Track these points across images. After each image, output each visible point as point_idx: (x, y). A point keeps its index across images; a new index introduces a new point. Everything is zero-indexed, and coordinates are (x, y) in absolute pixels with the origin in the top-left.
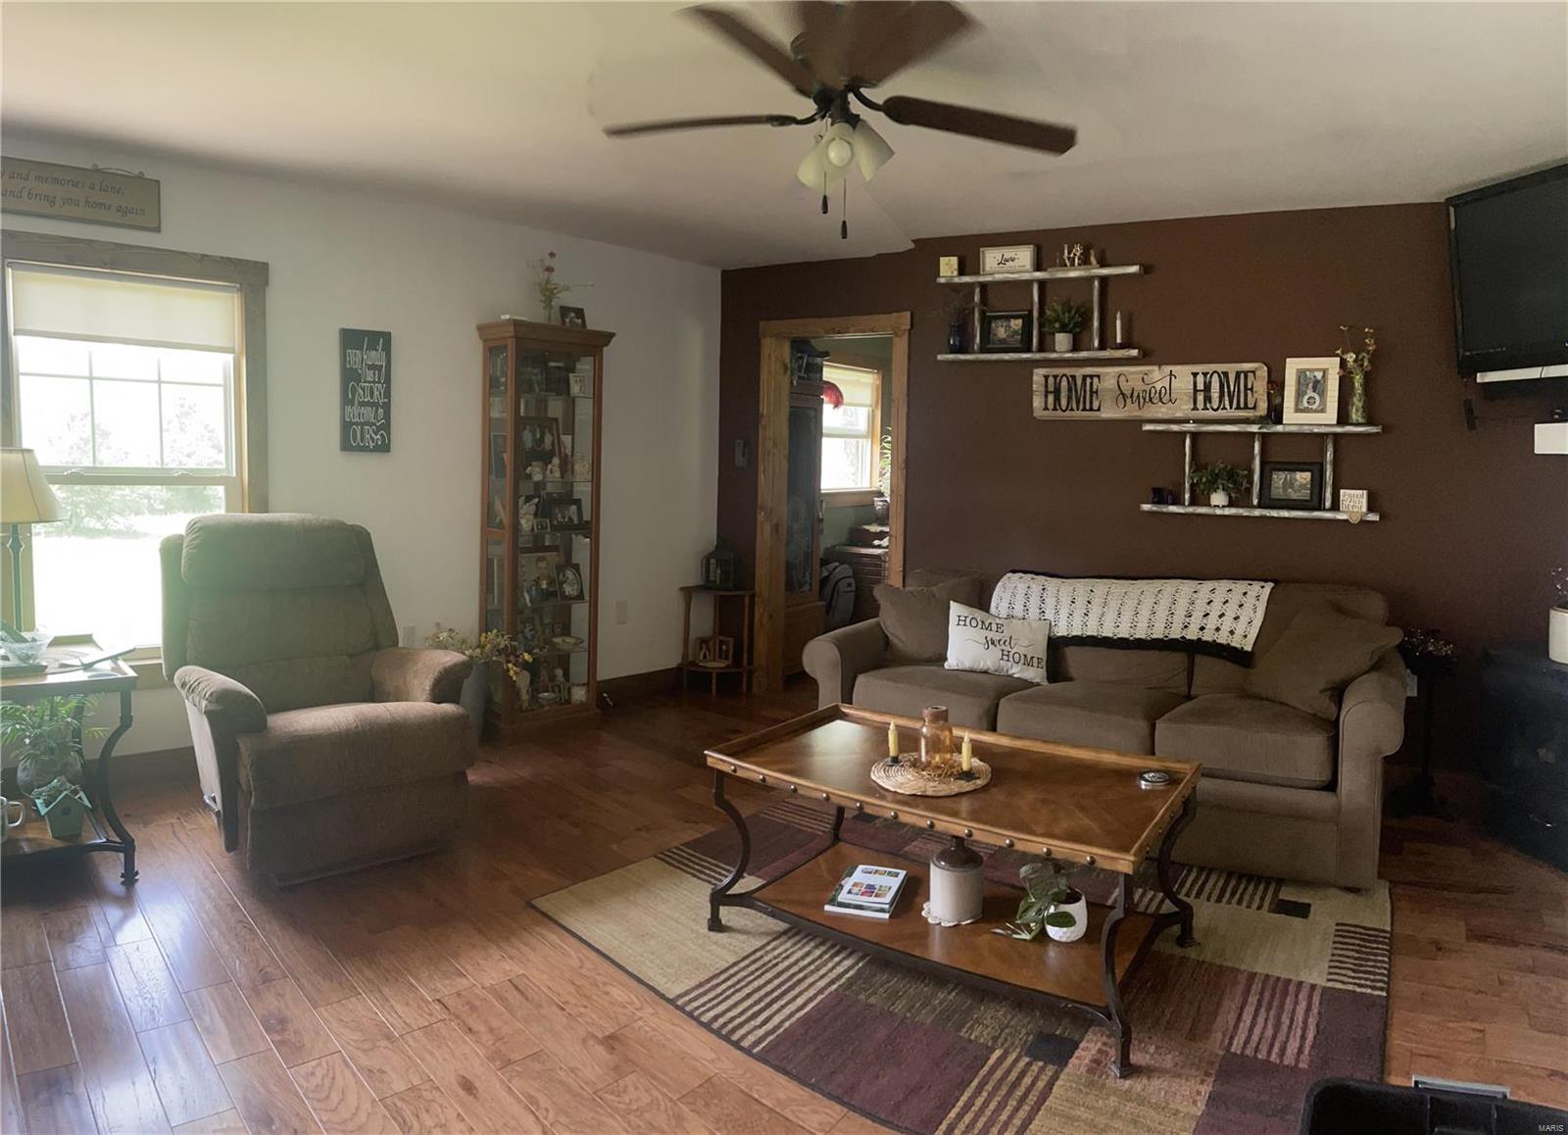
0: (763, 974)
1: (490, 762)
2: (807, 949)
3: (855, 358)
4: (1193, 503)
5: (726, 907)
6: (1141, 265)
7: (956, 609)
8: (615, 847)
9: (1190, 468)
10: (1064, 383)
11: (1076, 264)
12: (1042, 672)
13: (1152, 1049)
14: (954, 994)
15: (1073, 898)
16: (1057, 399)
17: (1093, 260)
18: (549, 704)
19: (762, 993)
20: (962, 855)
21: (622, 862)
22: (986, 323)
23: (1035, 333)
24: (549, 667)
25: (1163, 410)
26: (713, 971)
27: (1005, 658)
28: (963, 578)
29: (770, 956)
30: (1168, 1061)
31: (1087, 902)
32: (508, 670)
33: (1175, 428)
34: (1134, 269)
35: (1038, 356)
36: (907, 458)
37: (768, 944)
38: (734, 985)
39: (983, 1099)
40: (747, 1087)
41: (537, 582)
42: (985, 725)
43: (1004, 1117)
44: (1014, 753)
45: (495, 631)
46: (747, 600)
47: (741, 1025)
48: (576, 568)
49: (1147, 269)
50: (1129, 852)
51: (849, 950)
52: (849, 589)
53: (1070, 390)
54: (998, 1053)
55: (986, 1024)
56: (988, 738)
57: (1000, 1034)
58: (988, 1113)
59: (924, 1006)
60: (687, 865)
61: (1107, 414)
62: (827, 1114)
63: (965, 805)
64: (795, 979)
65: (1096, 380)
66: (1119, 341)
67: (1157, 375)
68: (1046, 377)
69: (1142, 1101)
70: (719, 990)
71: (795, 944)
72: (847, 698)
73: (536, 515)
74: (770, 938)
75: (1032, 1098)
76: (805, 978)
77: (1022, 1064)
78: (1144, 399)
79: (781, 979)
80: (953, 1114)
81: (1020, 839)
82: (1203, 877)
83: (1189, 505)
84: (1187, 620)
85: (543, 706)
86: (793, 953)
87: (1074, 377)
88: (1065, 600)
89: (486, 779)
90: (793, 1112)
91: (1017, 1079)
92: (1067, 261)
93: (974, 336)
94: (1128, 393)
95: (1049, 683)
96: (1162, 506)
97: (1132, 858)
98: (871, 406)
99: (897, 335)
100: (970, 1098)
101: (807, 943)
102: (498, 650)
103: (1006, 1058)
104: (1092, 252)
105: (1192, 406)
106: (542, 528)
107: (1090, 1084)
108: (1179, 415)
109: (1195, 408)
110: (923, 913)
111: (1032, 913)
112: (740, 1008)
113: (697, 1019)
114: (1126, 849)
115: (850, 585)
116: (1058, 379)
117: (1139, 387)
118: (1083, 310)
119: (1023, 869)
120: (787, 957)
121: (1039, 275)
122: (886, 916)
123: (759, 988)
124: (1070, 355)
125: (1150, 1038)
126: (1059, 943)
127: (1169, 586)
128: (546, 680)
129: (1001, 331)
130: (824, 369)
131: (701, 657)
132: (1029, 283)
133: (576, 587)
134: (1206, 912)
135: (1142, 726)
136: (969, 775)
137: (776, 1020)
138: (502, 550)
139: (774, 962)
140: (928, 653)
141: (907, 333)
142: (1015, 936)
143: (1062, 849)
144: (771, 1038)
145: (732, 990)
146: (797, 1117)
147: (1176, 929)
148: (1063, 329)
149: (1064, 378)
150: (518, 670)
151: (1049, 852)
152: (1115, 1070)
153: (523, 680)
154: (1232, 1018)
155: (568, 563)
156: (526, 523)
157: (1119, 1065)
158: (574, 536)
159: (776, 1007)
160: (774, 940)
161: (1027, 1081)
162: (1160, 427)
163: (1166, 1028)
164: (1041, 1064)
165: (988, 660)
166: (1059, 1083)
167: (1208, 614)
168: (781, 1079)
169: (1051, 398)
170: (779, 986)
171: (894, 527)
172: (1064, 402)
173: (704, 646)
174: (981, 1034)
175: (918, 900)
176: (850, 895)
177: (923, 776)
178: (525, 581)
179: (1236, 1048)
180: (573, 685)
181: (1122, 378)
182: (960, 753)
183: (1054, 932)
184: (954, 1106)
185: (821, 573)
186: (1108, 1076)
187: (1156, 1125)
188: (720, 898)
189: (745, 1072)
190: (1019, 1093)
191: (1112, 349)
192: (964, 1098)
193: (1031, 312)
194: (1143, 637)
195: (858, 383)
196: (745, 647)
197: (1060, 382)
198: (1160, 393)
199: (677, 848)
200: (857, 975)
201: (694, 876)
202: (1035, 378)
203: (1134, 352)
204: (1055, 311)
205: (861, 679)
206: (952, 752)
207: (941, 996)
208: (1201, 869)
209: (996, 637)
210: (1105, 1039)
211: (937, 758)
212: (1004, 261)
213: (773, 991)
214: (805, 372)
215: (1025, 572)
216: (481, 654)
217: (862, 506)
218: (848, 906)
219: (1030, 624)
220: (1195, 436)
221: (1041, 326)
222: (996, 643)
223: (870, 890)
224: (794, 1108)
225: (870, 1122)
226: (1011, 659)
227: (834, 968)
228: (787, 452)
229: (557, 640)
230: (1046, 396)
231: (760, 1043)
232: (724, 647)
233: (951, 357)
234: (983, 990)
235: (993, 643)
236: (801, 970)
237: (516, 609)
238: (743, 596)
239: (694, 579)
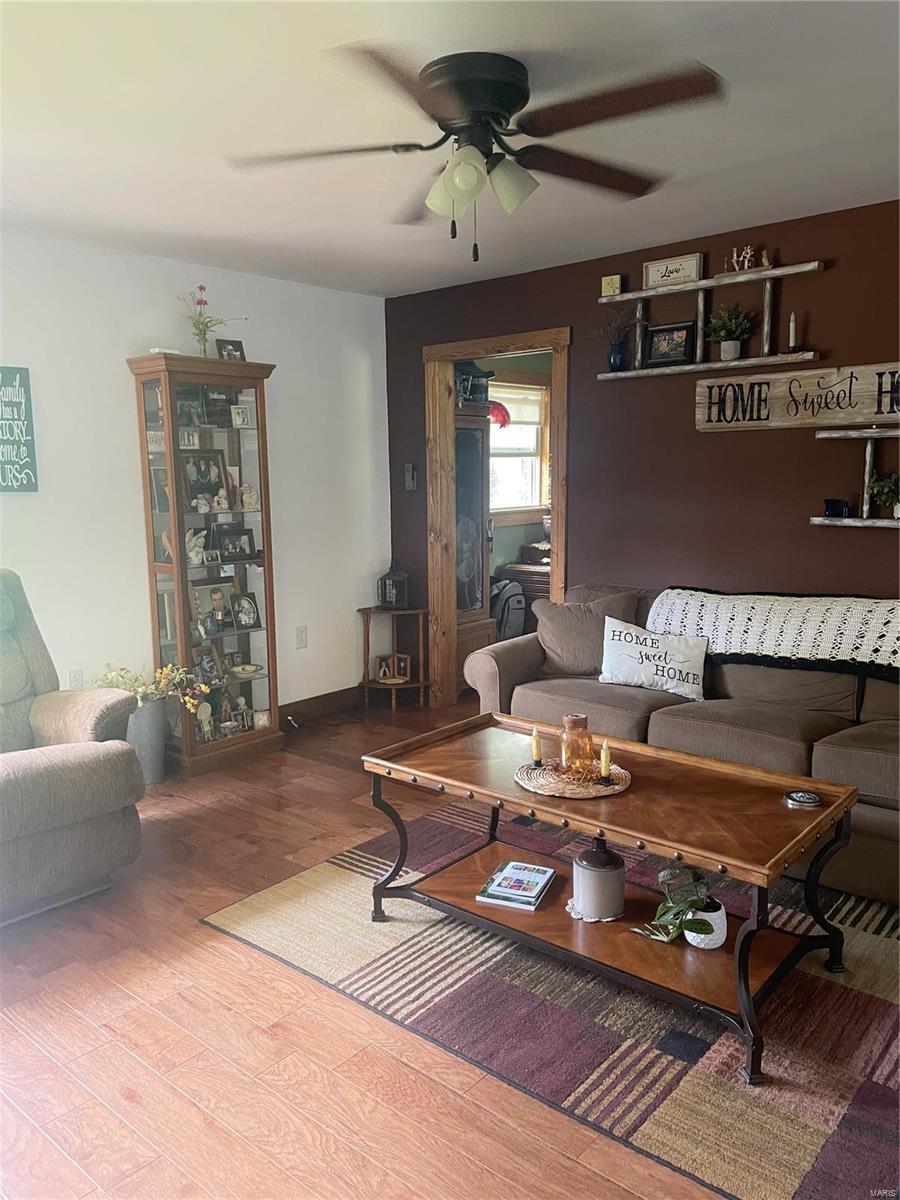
0: (419, 956)
1: (172, 796)
2: (461, 934)
3: (522, 376)
4: (873, 515)
5: (390, 899)
6: (820, 261)
7: (611, 624)
8: (290, 858)
9: (871, 477)
10: (730, 393)
11: (746, 267)
12: (699, 688)
13: (787, 1063)
14: (592, 984)
15: (712, 907)
16: (722, 411)
17: (765, 261)
18: (232, 733)
19: (417, 972)
20: (604, 856)
21: (298, 869)
22: (648, 338)
23: (699, 343)
24: (227, 698)
25: (842, 415)
26: (375, 956)
27: (660, 673)
28: (622, 594)
29: (427, 941)
30: (802, 1077)
31: (728, 914)
32: (185, 703)
33: (854, 434)
34: (813, 266)
35: (702, 367)
36: (567, 475)
37: (426, 930)
38: (392, 967)
39: (611, 1081)
40: (397, 1053)
41: (212, 615)
42: (636, 738)
43: (629, 1099)
44: (658, 763)
45: (170, 665)
46: (421, 618)
47: (395, 1002)
48: (252, 597)
49: (827, 265)
50: (763, 866)
51: (499, 937)
52: (519, 606)
53: (736, 400)
54: (629, 1042)
55: (619, 1014)
56: (637, 748)
57: (633, 1025)
58: (614, 1093)
59: (564, 990)
60: (357, 866)
61: (775, 423)
62: (467, 1076)
63: (603, 808)
64: (447, 961)
65: (765, 387)
66: (792, 344)
67: (835, 379)
68: (710, 388)
69: (770, 1109)
70: (378, 972)
71: (450, 931)
72: (506, 709)
73: (206, 548)
74: (427, 926)
75: (659, 1087)
76: (457, 959)
77: (651, 1055)
78: (819, 405)
79: (435, 961)
80: (581, 1089)
81: (650, 842)
82: (861, 907)
83: (868, 518)
84: (859, 641)
85: (226, 735)
86: (448, 938)
87: (740, 386)
88: (724, 617)
89: (168, 812)
90: (437, 1073)
91: (646, 1068)
92: (736, 265)
93: (635, 353)
94: (801, 399)
95: (706, 699)
96: (834, 519)
97: (766, 872)
98: (539, 423)
99: (557, 351)
100: (599, 1077)
101: (461, 929)
102: (174, 685)
103: (636, 1048)
104: (764, 253)
105: (876, 410)
106: (212, 559)
107: (717, 1085)
108: (860, 420)
109: (879, 412)
110: (567, 908)
111: (670, 916)
112: (396, 987)
113: (356, 999)
114: (762, 863)
115: (519, 602)
116: (723, 389)
117: (813, 391)
118: (752, 314)
119: (661, 874)
120: (442, 942)
121: (705, 283)
122: (532, 908)
123: (415, 969)
124: (736, 363)
125: (786, 1052)
126: (696, 949)
127: (840, 605)
128: (229, 709)
129: (663, 345)
130: (489, 389)
131: (381, 674)
132: (695, 292)
133: (252, 616)
134: (858, 943)
135: (800, 747)
136: (608, 781)
137: (428, 996)
138: (170, 586)
139: (429, 946)
140: (585, 666)
141: (566, 349)
142: (653, 937)
143: (693, 855)
144: (422, 1011)
145: (390, 971)
146: (441, 1078)
147: (825, 953)
148: (730, 336)
149: (730, 388)
150: (196, 702)
151: (680, 858)
152: (745, 1076)
153: (205, 712)
154: (877, 1050)
155: (244, 592)
156: (195, 557)
157: (749, 1071)
158: (247, 566)
159: (428, 984)
160: (430, 927)
161: (655, 1071)
162: (836, 434)
163: (803, 1046)
164: (670, 1058)
165: (644, 675)
166: (686, 1078)
167: (884, 636)
168: (429, 1046)
169: (715, 409)
170: (432, 967)
171: (555, 544)
172: (729, 413)
173: (384, 664)
174: (614, 1022)
175: (563, 896)
176: (499, 889)
177: (563, 779)
178: (200, 613)
179: (879, 1077)
180: (256, 711)
181: (795, 384)
182: (599, 759)
183: (691, 936)
184: (583, 1083)
185: (492, 591)
186: (737, 1081)
187: (783, 1134)
188: (381, 892)
189: (397, 1041)
190: (646, 1081)
191: (784, 353)
192: (594, 1077)
193: (696, 322)
194: (807, 656)
195: (525, 401)
196: (421, 663)
197: (725, 392)
198: (838, 397)
199: (348, 851)
200: (504, 960)
201: (363, 874)
202: (698, 390)
203: (809, 355)
204: (721, 318)
205: (518, 689)
206: (592, 759)
207: (580, 984)
208: (859, 900)
209: (651, 652)
210: (737, 1046)
211: (578, 763)
212: (668, 273)
213: (426, 971)
214: (471, 394)
215: (684, 588)
216: (156, 689)
217: (531, 524)
218: (497, 897)
219: (686, 641)
220: (878, 443)
221: (706, 335)
222: (651, 658)
223: (519, 884)
224: (438, 1070)
225: (505, 1085)
226: (666, 674)
227: (483, 952)
228: (453, 474)
229: (239, 669)
230: (710, 408)
231: (414, 1014)
232: (402, 664)
233: (611, 375)
234: (620, 983)
235: (647, 658)
236: (452, 954)
237: (190, 642)
238: (418, 615)
239: (371, 601)
